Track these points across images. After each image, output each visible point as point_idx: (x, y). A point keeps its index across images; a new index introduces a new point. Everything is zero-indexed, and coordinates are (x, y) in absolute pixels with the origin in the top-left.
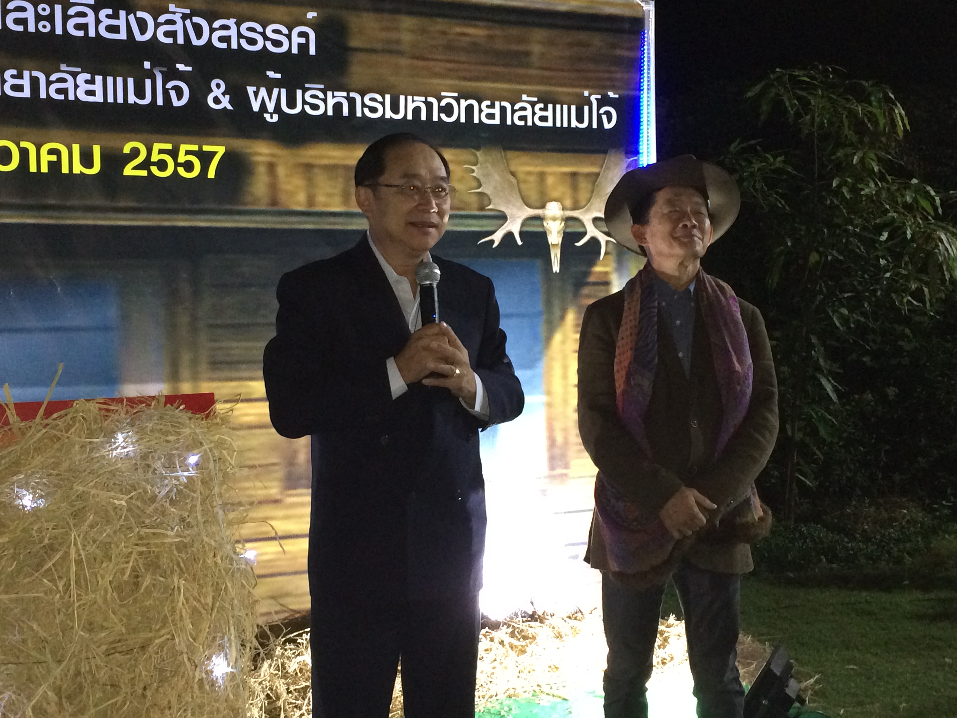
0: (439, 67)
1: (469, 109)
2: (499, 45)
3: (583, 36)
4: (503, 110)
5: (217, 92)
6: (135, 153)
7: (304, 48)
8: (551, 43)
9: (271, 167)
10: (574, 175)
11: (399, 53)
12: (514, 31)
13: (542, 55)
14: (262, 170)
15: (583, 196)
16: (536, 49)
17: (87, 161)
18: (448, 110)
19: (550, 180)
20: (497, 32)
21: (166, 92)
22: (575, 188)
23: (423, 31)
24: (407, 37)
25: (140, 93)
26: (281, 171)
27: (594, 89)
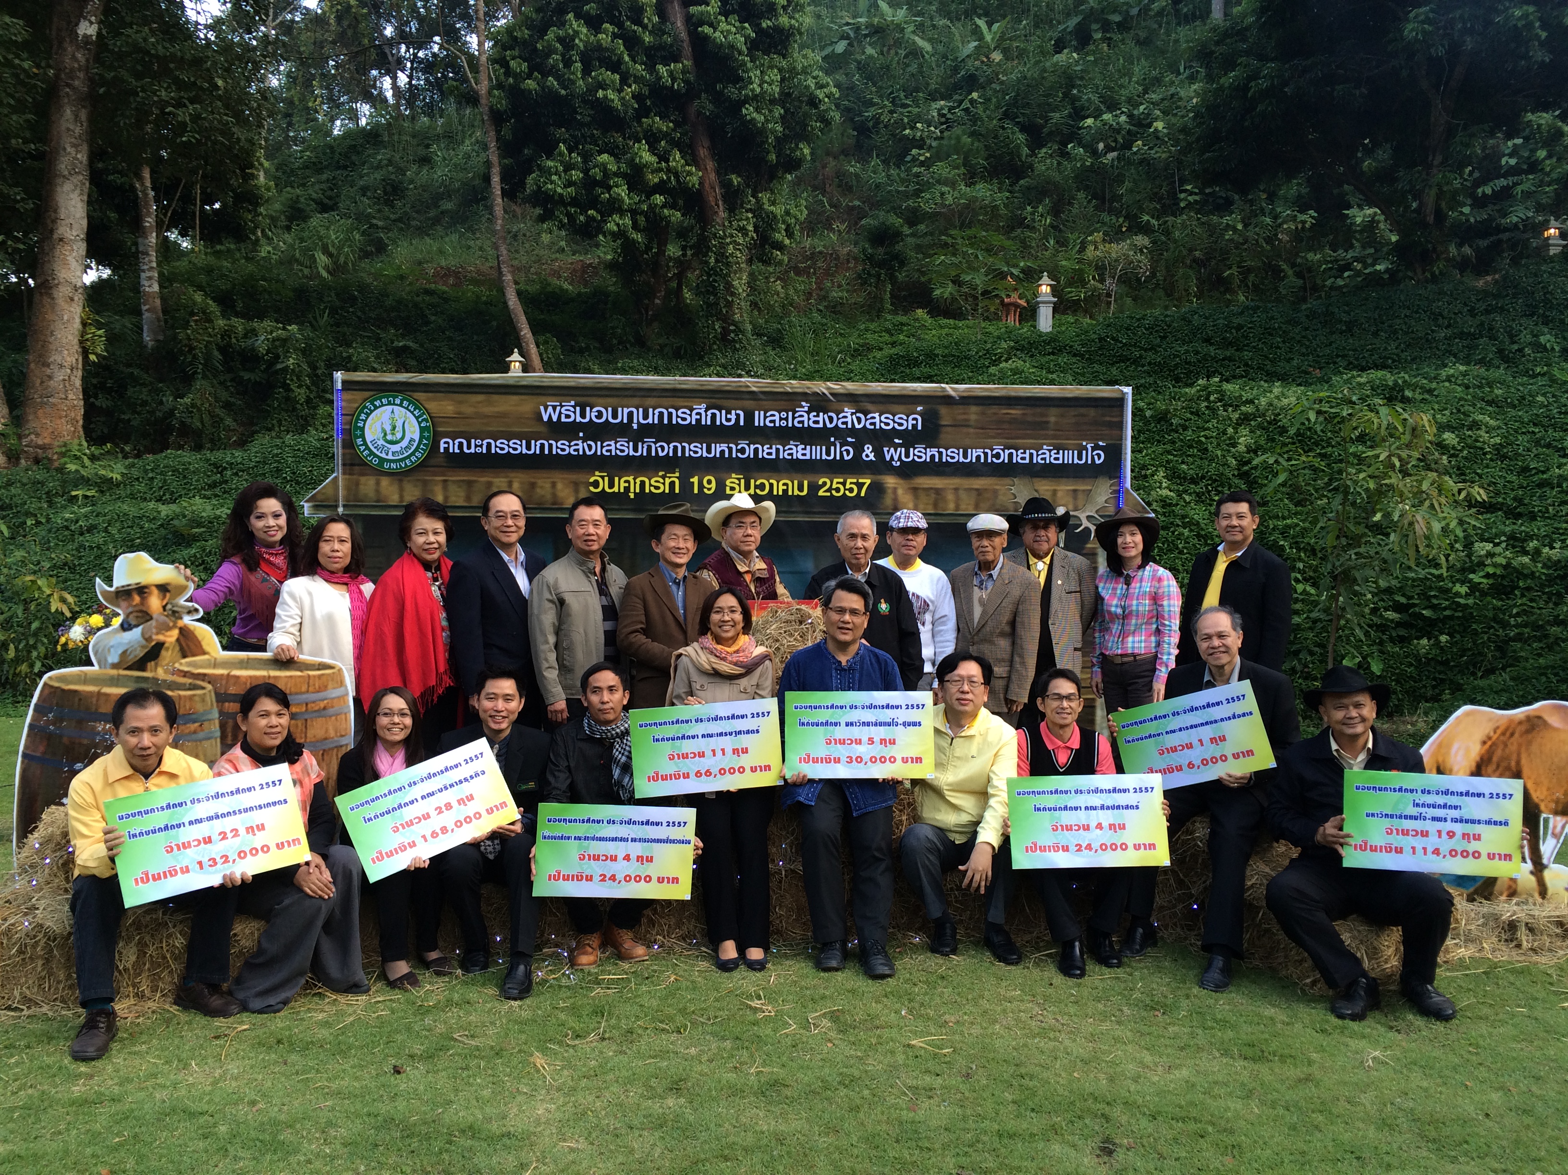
0: (992, 433)
1: (1011, 455)
2: (1030, 419)
3: (1083, 410)
4: (1031, 455)
5: (868, 452)
6: (825, 484)
7: (915, 426)
8: (1062, 416)
9: (895, 489)
10: (1075, 491)
11: (968, 426)
12: (1039, 410)
13: (1056, 423)
14: (890, 491)
15: (1080, 503)
16: (1052, 419)
17: (801, 488)
18: (997, 456)
19: (1060, 494)
20: (1029, 411)
21: (841, 453)
22: (1075, 498)
23: (983, 413)
24: (973, 417)
25: (828, 454)
26: (900, 492)
27: (1089, 440)
